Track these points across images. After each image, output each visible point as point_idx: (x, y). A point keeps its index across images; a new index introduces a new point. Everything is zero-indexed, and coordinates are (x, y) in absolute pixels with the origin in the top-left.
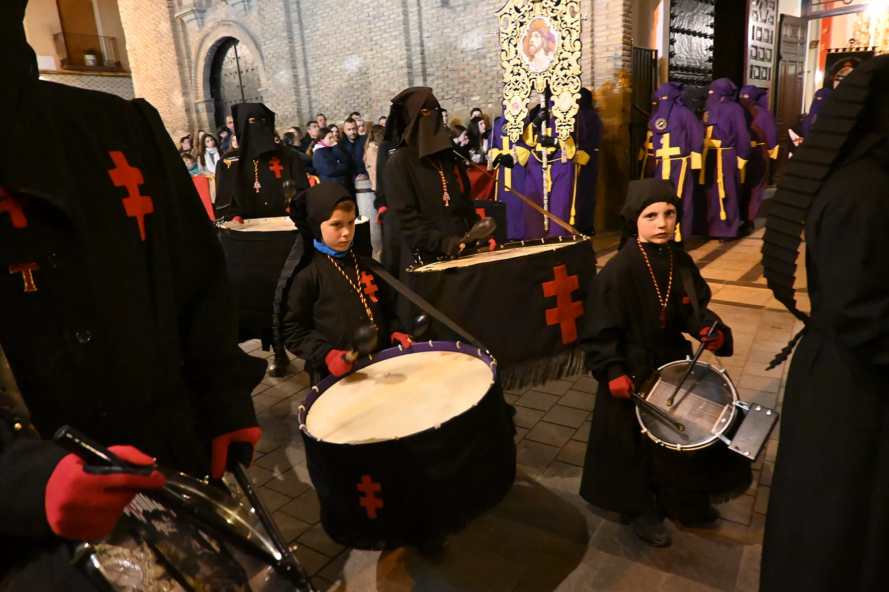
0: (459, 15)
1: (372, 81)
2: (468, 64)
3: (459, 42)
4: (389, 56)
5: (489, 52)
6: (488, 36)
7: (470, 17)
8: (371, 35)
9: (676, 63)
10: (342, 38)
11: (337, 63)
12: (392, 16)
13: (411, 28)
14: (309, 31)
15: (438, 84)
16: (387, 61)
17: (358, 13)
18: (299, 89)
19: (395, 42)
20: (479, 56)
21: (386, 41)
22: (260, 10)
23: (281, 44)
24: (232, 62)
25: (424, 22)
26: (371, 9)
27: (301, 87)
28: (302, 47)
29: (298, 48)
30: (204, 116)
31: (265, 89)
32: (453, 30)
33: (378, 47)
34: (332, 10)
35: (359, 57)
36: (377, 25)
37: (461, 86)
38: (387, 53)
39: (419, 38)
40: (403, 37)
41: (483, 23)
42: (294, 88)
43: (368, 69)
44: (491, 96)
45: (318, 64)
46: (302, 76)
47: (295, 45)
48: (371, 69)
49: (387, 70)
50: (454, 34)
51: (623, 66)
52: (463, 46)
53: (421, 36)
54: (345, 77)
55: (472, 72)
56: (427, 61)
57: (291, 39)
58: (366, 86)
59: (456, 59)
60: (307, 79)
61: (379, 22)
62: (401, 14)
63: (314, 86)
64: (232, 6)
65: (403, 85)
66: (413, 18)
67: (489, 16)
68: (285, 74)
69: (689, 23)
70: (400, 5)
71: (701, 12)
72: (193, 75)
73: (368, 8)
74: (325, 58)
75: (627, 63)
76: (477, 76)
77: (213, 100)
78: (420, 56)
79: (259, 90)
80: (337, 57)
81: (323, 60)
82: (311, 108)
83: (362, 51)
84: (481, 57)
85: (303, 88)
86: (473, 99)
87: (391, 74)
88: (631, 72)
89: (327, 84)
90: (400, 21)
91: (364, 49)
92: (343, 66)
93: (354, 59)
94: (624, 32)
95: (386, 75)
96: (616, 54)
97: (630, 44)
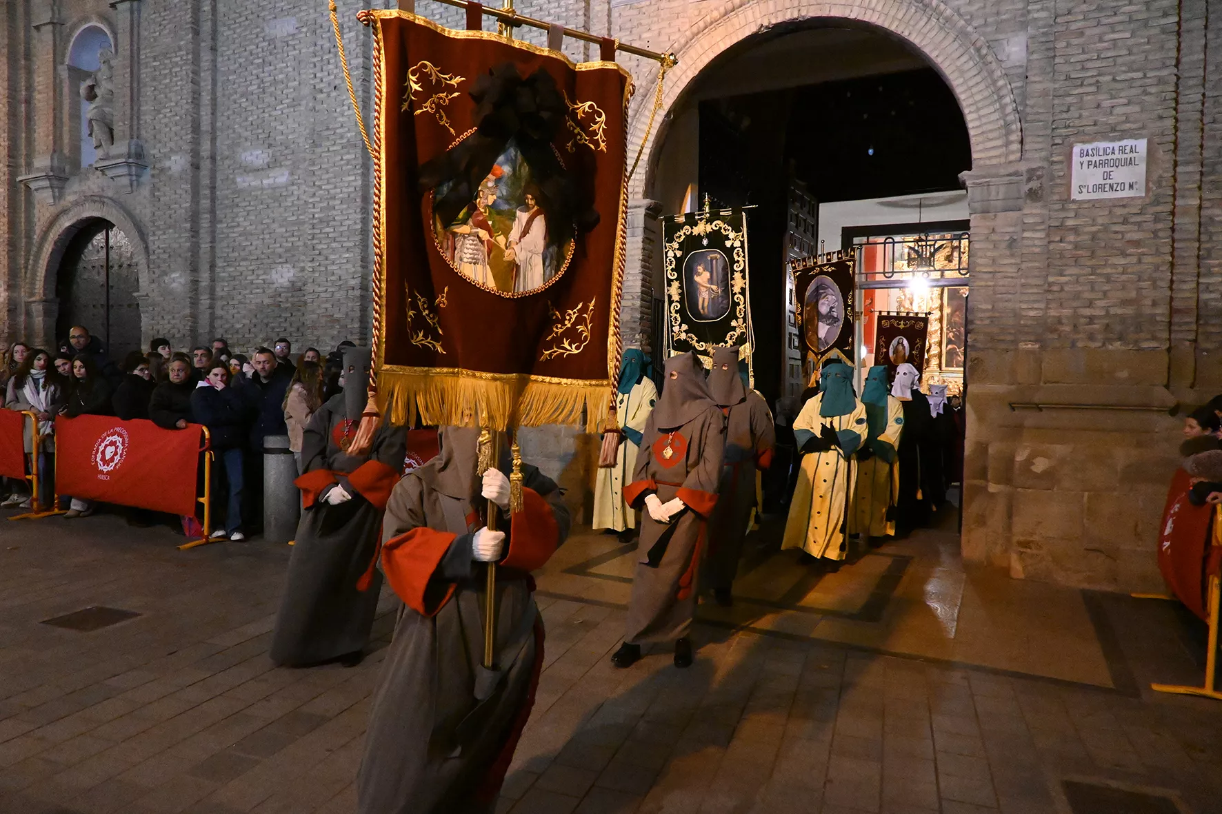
1: (309, 301)
4: (335, 272)
8: (315, 242)
10: (272, 241)
11: (261, 272)
12: (347, 222)
14: (225, 225)
16: (333, 278)
17: (299, 212)
18: (198, 299)
19: (347, 255)
22: (154, 188)
23: (180, 237)
24: (98, 251)
26: (318, 210)
27: (202, 297)
28: (209, 245)
29: (205, 246)
30: (39, 321)
31: (145, 293)
33: (321, 258)
34: (262, 204)
35: (294, 267)
36: (323, 231)
38: (334, 267)
40: (358, 251)
42: (190, 298)
43: (304, 285)
45: (232, 269)
46: (204, 282)
47: (201, 241)
48: (309, 285)
49: (333, 289)
51: (641, 319)
54: (270, 291)
57: (195, 232)
58: (300, 306)
60: (212, 290)
61: (327, 226)
62: (358, 221)
63: (222, 298)
64: (112, 178)
65: (353, 311)
68: (181, 276)
70: (358, 210)
72: (31, 262)
73: (314, 207)
74: (243, 263)
75: (646, 316)
77: (58, 300)
79: (135, 294)
80: (262, 263)
81: (239, 266)
82: (212, 326)
83: (298, 261)
85: (205, 300)
87: (337, 295)
88: (651, 327)
89: (240, 297)
90: (356, 230)
91: (303, 258)
92: (268, 277)
93: (286, 270)
94: (642, 280)
95: (329, 295)
96: (633, 304)
97: (650, 294)
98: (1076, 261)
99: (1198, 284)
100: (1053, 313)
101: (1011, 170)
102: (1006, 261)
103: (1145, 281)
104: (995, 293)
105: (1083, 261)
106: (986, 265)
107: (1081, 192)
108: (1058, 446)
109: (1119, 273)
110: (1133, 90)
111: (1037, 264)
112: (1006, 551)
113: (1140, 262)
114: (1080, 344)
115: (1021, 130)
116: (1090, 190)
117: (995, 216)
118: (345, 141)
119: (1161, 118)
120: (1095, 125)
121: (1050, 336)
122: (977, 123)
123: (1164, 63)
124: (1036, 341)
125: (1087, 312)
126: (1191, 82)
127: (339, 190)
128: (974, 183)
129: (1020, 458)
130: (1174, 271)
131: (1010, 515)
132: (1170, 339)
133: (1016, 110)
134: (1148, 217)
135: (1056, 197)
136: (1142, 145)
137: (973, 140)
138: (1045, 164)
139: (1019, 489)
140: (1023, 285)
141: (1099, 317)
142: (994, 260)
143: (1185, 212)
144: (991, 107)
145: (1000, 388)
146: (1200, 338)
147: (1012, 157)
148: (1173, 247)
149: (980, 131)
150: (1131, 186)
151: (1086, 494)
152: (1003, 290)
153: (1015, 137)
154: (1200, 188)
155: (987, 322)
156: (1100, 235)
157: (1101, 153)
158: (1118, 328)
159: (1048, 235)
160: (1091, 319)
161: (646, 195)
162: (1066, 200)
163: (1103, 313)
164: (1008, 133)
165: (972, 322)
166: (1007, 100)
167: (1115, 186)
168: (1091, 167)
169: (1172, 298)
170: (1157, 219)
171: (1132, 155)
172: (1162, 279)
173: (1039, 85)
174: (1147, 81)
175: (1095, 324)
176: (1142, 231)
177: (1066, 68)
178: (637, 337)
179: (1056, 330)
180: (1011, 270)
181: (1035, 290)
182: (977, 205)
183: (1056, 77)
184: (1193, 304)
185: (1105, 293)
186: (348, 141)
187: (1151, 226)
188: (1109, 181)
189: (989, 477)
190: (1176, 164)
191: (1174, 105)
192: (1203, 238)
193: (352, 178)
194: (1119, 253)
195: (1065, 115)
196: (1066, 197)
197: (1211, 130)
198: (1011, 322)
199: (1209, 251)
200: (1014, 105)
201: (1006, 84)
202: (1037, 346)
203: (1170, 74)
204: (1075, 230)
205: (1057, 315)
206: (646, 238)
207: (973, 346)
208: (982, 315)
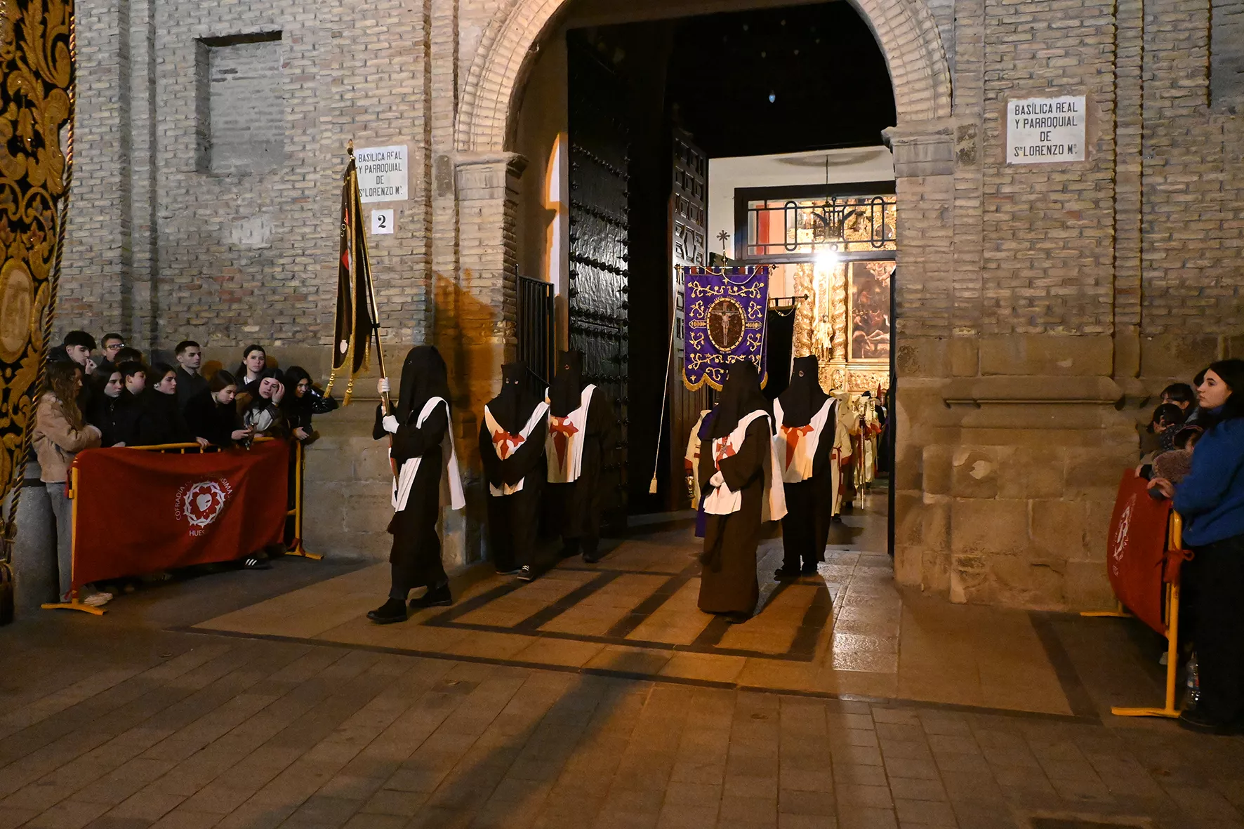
0: (229, 191)
2: (240, 271)
3: (227, 233)
4: (84, 240)
5: (281, 256)
6: (281, 230)
7: (248, 196)
9: (578, 305)
12: (102, 174)
13: (135, 198)
15: (180, 299)
19: (101, 218)
20: (262, 259)
25: (161, 192)
32: (217, 213)
37: (225, 306)
38: (82, 234)
39: (148, 217)
40: (117, 212)
41: (271, 208)
44: (281, 329)
49: (80, 264)
50: (217, 220)
51: (504, 302)
52: (234, 239)
53: (153, 215)
55: (248, 285)
56: (163, 256)
59: (217, 259)
62: (116, 172)
65: (110, 292)
66: (140, 183)
67: (283, 200)
69: (595, 250)
70: (116, 158)
71: (611, 238)
75: (510, 299)
76: (256, 292)
78: (148, 247)
84: (264, 263)
86: (247, 329)
87: (87, 271)
88: (516, 313)
90: (113, 184)
94: (505, 254)
95: (76, 271)
96: (493, 284)
97: (514, 271)
98: (1013, 234)
99: (1141, 260)
100: (991, 294)
101: (941, 127)
102: (936, 234)
103: (1088, 257)
104: (925, 272)
105: (1021, 234)
106: (913, 238)
107: (1017, 155)
108: (1000, 447)
109: (1059, 248)
110: (1070, 39)
111: (969, 238)
112: (945, 571)
113: (1081, 235)
114: (1020, 330)
115: (951, 82)
116: (1027, 153)
117: (924, 180)
118: (94, 64)
119: (1099, 72)
120: (1031, 77)
121: (986, 320)
122: (901, 71)
123: (1101, 11)
124: (972, 327)
125: (1028, 293)
126: (1130, 34)
127: (87, 130)
128: (899, 142)
129: (958, 462)
130: (1117, 246)
131: (948, 529)
132: (1114, 323)
133: (944, 57)
134: (1089, 185)
135: (990, 160)
136: (1080, 102)
137: (897, 91)
138: (977, 121)
139: (958, 499)
140: (957, 262)
141: (1041, 298)
142: (923, 232)
143: (1127, 180)
144: (917, 53)
145: (936, 382)
146: (1146, 321)
147: (941, 112)
148: (1114, 218)
149: (905, 80)
150: (1070, 149)
151: (1031, 501)
152: (934, 266)
153: (944, 89)
154: (1141, 153)
155: (917, 305)
156: (1039, 205)
157: (1038, 110)
158: (1058, 310)
159: (983, 203)
160: (1031, 302)
161: (506, 148)
162: (1002, 163)
163: (1044, 294)
164: (935, 85)
165: (900, 305)
166: (934, 45)
167: (1053, 149)
168: (1027, 126)
169: (1115, 276)
170: (1098, 188)
171: (1071, 114)
172: (1104, 255)
173: (969, 29)
174: (1083, 30)
175: (1036, 306)
176: (1082, 200)
177: (999, 11)
178: (500, 325)
179: (994, 314)
180: (943, 245)
181: (970, 268)
182: (904, 168)
183: (987, 22)
184: (1138, 283)
185: (1045, 271)
186: (99, 63)
187: (1092, 195)
188: (1046, 143)
189: (925, 485)
190: (1116, 126)
191: (1113, 59)
192: (1146, 209)
193: (107, 114)
194: (1058, 224)
195: (998, 66)
196: (1000, 160)
197: (1152, 88)
198: (943, 304)
199: (1151, 222)
200: (942, 52)
201: (932, 28)
202: (973, 332)
203: (1108, 24)
204: (1011, 198)
205: (994, 296)
206: (508, 201)
207: (902, 333)
208: (911, 297)
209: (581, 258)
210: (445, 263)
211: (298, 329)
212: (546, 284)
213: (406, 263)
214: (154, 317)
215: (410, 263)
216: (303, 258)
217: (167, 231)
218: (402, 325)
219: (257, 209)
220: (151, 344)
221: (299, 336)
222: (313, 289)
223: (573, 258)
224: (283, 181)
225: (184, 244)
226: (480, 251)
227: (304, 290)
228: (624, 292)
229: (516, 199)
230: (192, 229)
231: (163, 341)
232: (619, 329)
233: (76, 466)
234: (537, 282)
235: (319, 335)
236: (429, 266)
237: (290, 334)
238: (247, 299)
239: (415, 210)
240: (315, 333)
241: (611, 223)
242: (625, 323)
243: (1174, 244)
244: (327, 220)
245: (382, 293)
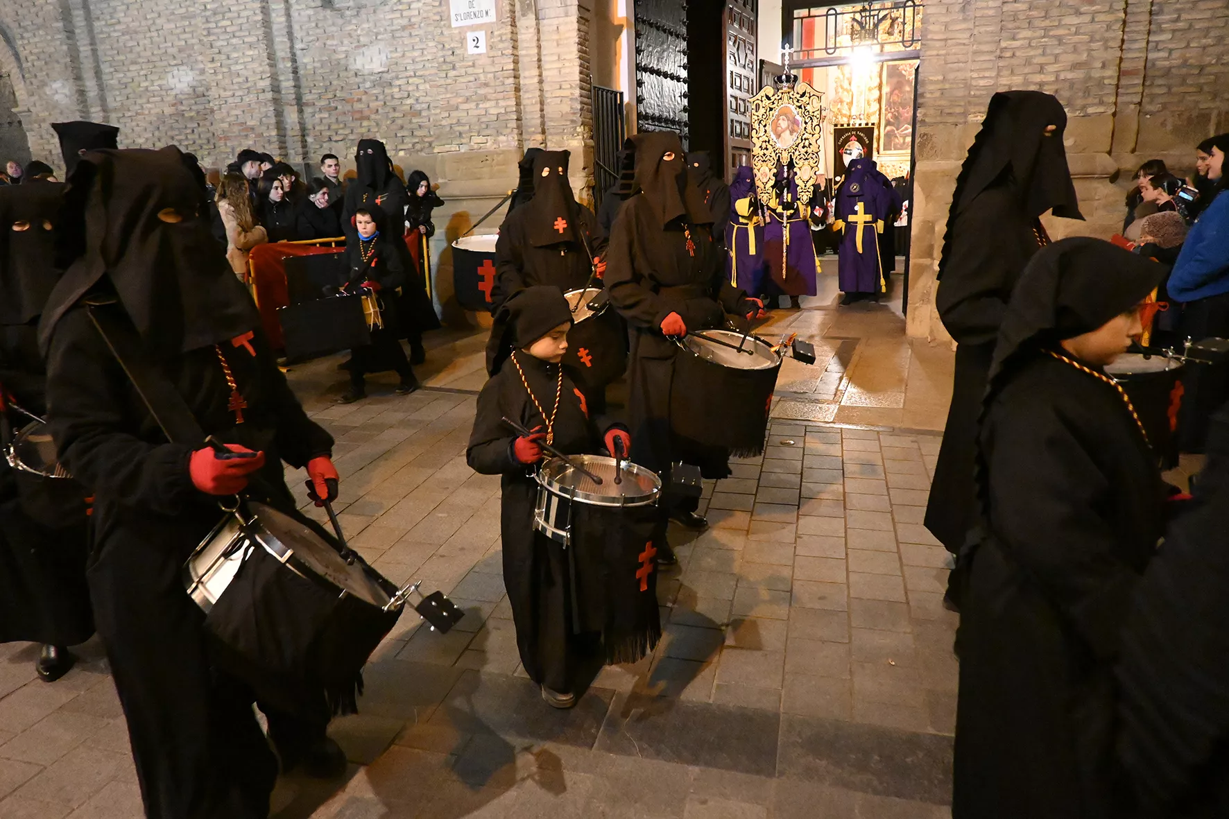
0: (350, 22)
1: (216, 108)
2: (366, 93)
3: (351, 60)
4: (240, 72)
5: (397, 78)
6: (395, 55)
7: (365, 26)
8: (211, 38)
9: (645, 111)
10: (162, 39)
11: (155, 77)
12: (244, 14)
13: (275, 33)
14: (103, 23)
15: (321, 119)
16: (240, 80)
19: (251, 53)
20: (382, 81)
21: (235, 49)
23: (53, 39)
25: (296, 27)
27: (93, 110)
28: (90, 48)
29: (85, 50)
31: (26, 109)
32: (342, 43)
33: (223, 57)
35: (192, 69)
36: (220, 25)
37: (357, 124)
38: (239, 67)
39: (288, 50)
40: (262, 46)
41: (385, 35)
42: (79, 110)
43: (207, 90)
44: (403, 141)
45: (120, 75)
46: (92, 93)
47: (78, 43)
48: (213, 89)
49: (240, 93)
50: (344, 49)
51: (581, 109)
52: (358, 65)
53: (292, 47)
54: (170, 99)
55: (373, 105)
56: (304, 83)
57: (70, 33)
58: (206, 115)
59: (346, 84)
60: (103, 99)
61: (223, 19)
62: (258, 11)
63: (115, 110)
65: (266, 116)
66: (278, 20)
67: (394, 28)
68: (64, 86)
69: (658, 61)
71: (673, 49)
74: (133, 68)
75: (585, 106)
76: (380, 111)
78: (291, 76)
79: (13, 110)
80: (155, 67)
81: (129, 71)
83: (196, 62)
84: (385, 85)
87: (246, 99)
88: (592, 119)
89: (137, 107)
90: (256, 22)
91: (200, 58)
92: (164, 82)
93: (184, 73)
94: (580, 66)
95: (238, 100)
96: (572, 94)
97: (589, 82)
98: (1029, 23)
99: (1148, 42)
100: (1004, 81)
102: (958, 27)
103: (1098, 41)
104: (947, 63)
105: (1037, 23)
106: (937, 32)
109: (1071, 35)
111: (988, 29)
113: (1093, 21)
125: (1038, 78)
130: (1126, 29)
132: (1115, 104)
140: (975, 53)
142: (946, 26)
146: (1145, 100)
152: (954, 58)
155: (937, 94)
158: (1066, 94)
163: (1053, 79)
165: (922, 95)
169: (1121, 59)
172: (1113, 39)
178: (580, 129)
180: (964, 37)
181: (987, 58)
184: (1141, 65)
185: (1056, 56)
194: (1072, 11)
198: (961, 93)
199: (1161, 4)
205: (1009, 83)
206: (581, 17)
207: (923, 121)
208: (931, 87)
209: (647, 68)
210: (531, 77)
211: (417, 140)
212: (616, 93)
213: (498, 79)
214: (303, 136)
215: (501, 79)
216: (415, 79)
217: (305, 61)
218: (499, 133)
219: (374, 38)
220: (304, 159)
221: (418, 147)
222: (425, 106)
223: (640, 68)
224: (393, 11)
225: (320, 71)
226: (560, 65)
227: (418, 107)
228: (685, 98)
229: (587, 15)
230: (325, 58)
231: (312, 155)
232: (681, 130)
233: (252, 258)
234: (608, 91)
235: (433, 145)
236: (517, 80)
237: (410, 145)
238: (373, 116)
239: (503, 31)
240: (430, 144)
241: (672, 36)
242: (686, 125)
243: (1181, 25)
244: (432, 44)
245: (481, 106)
